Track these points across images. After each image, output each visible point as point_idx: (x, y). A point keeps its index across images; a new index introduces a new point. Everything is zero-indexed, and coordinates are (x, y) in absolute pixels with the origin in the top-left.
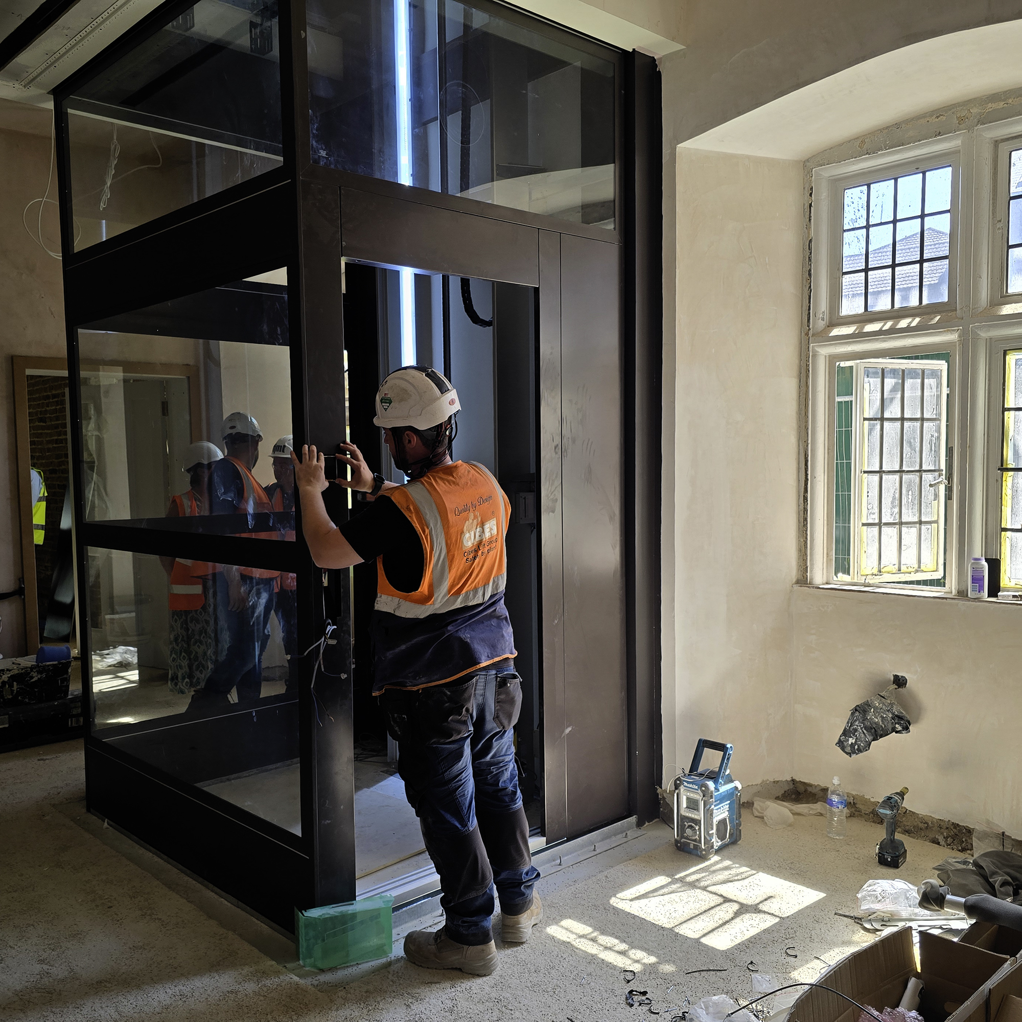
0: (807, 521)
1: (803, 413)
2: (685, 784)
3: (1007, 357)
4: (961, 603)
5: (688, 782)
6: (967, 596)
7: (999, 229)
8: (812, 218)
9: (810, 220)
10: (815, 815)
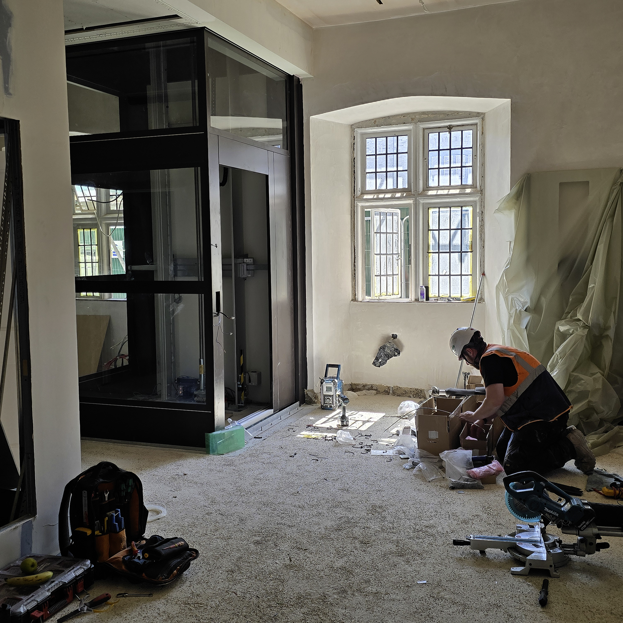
0: (355, 275)
1: (353, 229)
2: (326, 381)
3: (429, 210)
4: (416, 303)
5: (327, 380)
6: (418, 301)
7: (425, 162)
8: (355, 149)
9: (354, 150)
10: (363, 395)
